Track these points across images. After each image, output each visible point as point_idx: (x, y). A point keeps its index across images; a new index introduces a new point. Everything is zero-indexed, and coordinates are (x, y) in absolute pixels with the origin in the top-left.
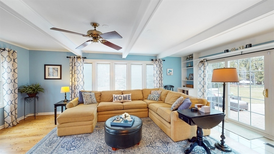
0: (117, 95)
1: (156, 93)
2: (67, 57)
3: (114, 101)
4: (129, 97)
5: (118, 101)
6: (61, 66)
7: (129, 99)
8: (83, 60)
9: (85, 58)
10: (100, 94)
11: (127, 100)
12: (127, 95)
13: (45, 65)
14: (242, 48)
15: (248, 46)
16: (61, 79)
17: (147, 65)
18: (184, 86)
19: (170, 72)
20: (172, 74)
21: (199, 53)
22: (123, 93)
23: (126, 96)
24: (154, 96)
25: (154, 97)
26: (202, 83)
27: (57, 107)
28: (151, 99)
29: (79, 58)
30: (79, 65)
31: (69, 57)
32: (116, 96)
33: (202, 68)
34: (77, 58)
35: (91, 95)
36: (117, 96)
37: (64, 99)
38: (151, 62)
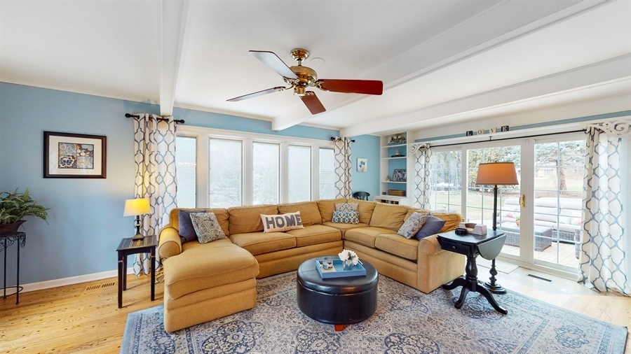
0: (272, 216)
1: (349, 208)
2: (128, 116)
3: (266, 229)
4: (298, 220)
5: (277, 228)
6: (103, 138)
7: (299, 224)
8: (175, 128)
9: (182, 122)
10: (227, 216)
11: (296, 226)
12: (294, 214)
13: (46, 135)
14: (494, 130)
15: (504, 129)
16: (103, 176)
17: (320, 150)
18: (384, 193)
19: (362, 165)
20: (365, 170)
21: (415, 131)
22: (280, 210)
23: (292, 216)
24: (347, 213)
25: (347, 217)
26: (422, 186)
27: (130, 257)
28: (341, 220)
29: (162, 120)
30: (163, 139)
31: (132, 116)
32: (270, 217)
33: (422, 160)
34: (158, 119)
35: (212, 218)
36: (272, 218)
37: (132, 233)
38: (328, 143)
